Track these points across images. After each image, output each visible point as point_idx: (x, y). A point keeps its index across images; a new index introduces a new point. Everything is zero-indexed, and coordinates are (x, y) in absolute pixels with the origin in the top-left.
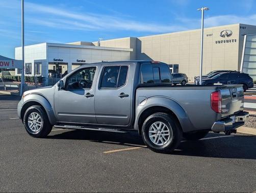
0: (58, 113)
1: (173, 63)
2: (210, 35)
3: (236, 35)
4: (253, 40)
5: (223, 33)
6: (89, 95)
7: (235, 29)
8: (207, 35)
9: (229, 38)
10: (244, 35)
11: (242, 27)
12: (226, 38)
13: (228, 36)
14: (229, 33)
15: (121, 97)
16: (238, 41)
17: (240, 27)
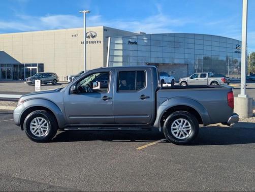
0: (70, 116)
1: (38, 62)
2: (75, 36)
3: (100, 37)
4: (116, 42)
5: (88, 35)
6: (105, 98)
7: (99, 31)
8: (72, 36)
9: (94, 40)
10: (108, 37)
11: (106, 30)
12: (91, 39)
13: (93, 37)
14: (94, 34)
15: (142, 99)
16: (102, 43)
17: (104, 30)
